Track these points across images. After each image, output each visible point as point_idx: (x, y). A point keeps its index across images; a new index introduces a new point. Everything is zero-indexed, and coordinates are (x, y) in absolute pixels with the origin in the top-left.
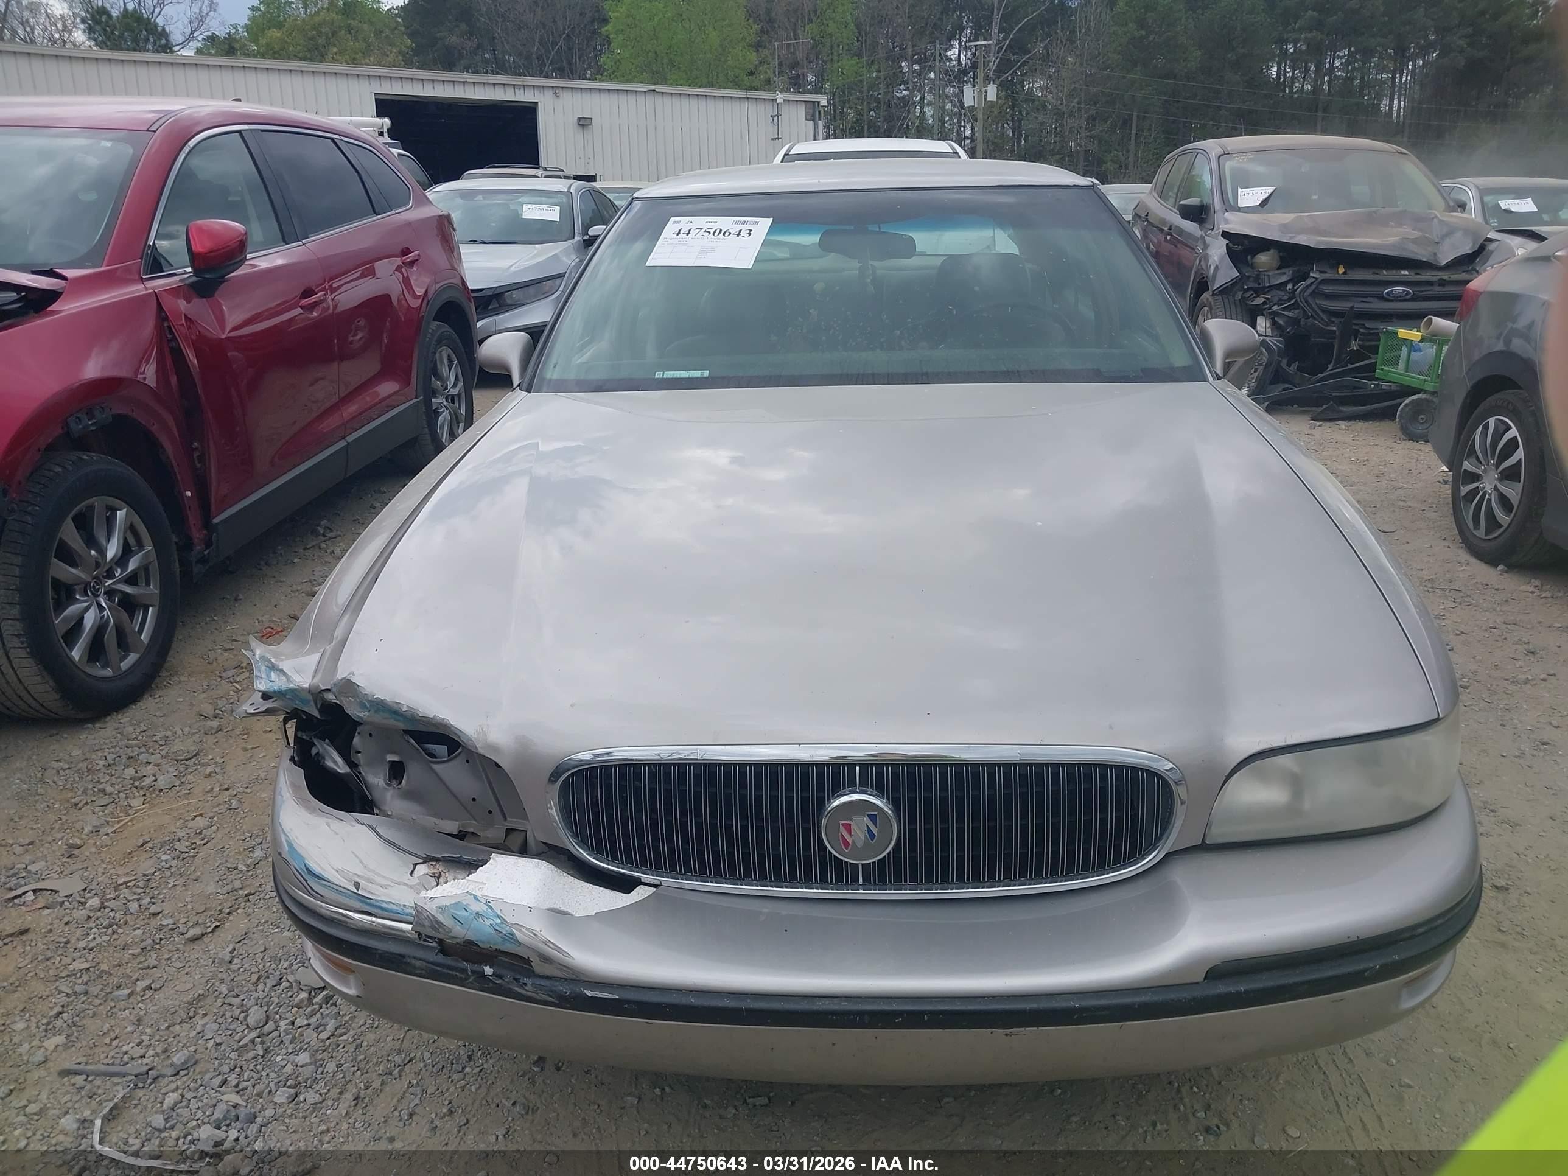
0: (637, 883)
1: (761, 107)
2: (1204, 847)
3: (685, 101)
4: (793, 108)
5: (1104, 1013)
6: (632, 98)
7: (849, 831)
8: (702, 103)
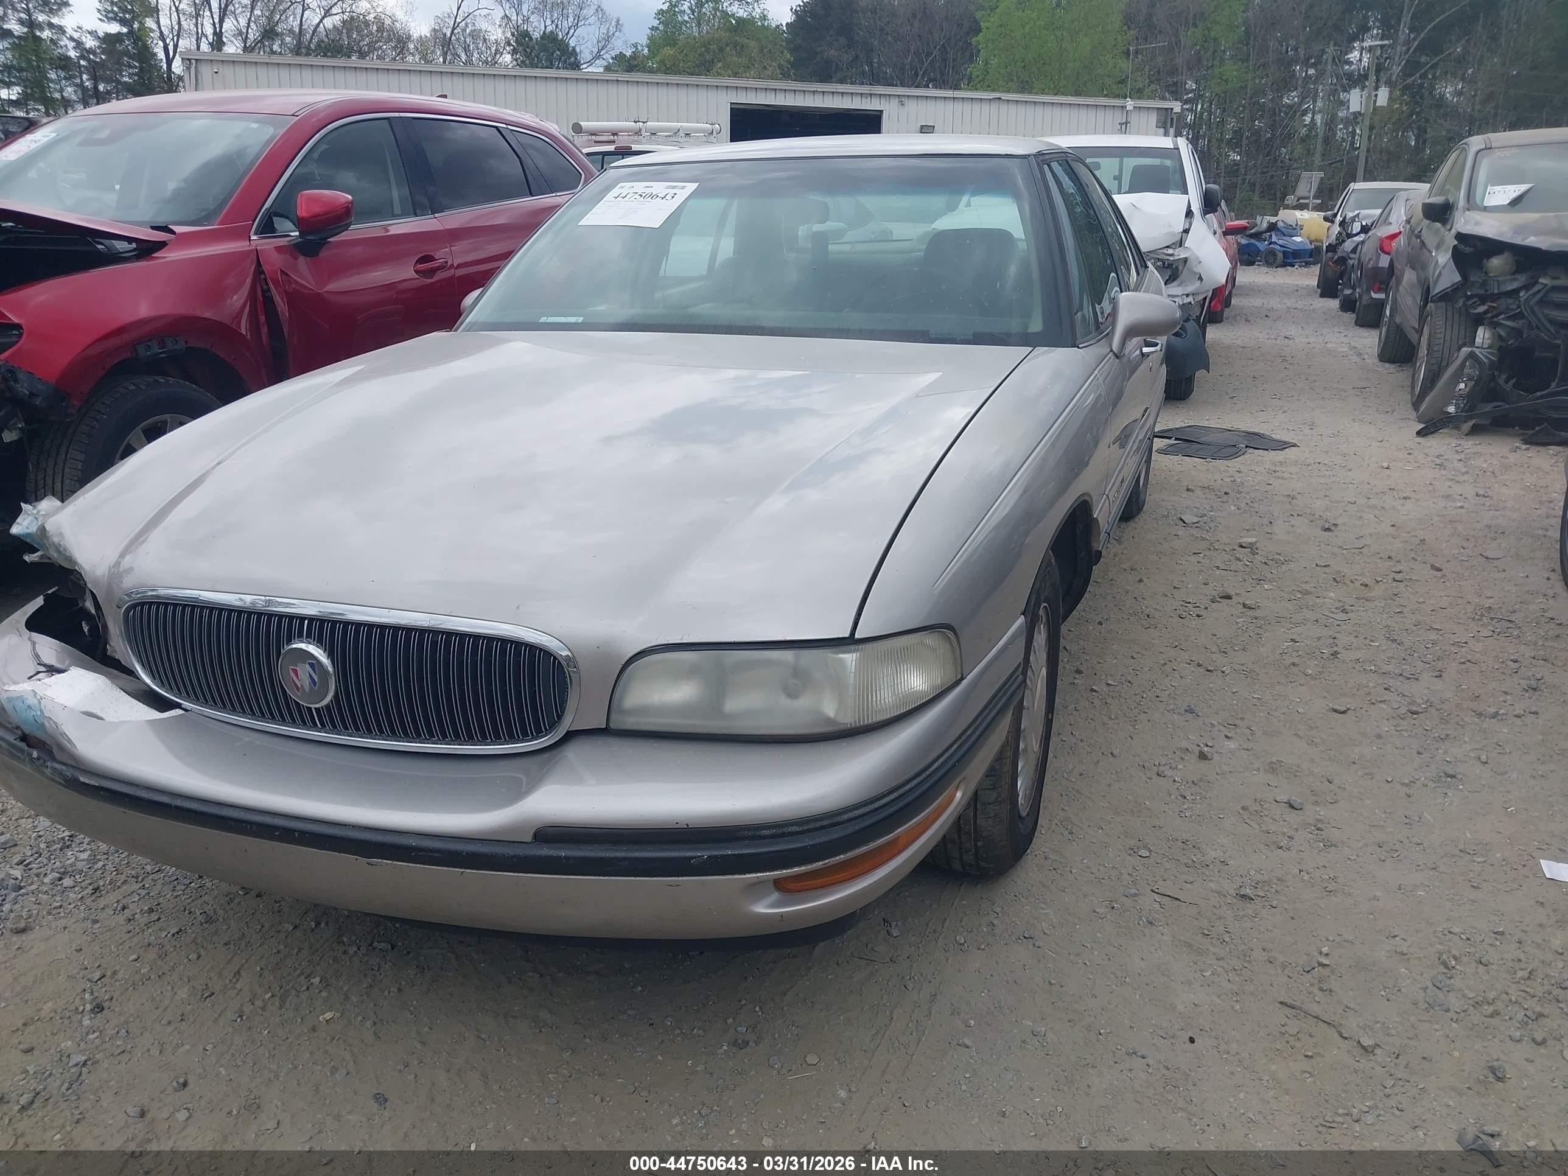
0: (172, 706)
1: (1109, 114)
2: (605, 732)
3: (1030, 109)
4: (1144, 115)
5: (436, 855)
6: (976, 106)
7: (297, 675)
8: (1048, 110)
